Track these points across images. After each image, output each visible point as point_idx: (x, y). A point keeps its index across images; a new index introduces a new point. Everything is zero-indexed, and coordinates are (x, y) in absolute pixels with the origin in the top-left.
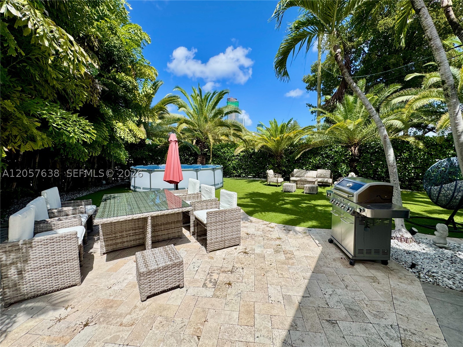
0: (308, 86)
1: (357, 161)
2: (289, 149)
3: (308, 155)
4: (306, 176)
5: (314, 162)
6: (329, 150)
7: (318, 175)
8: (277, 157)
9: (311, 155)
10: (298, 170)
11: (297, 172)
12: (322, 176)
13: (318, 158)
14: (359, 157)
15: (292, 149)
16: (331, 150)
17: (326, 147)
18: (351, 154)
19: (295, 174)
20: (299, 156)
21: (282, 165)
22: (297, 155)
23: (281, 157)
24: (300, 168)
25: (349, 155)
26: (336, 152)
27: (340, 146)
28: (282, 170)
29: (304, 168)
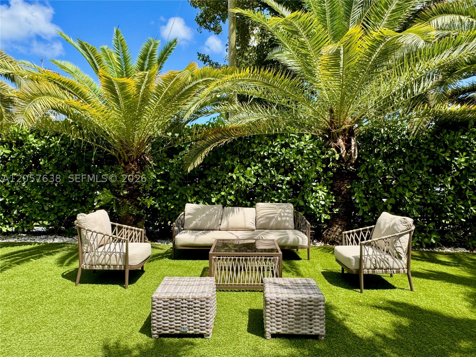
0: (201, 16)
1: (353, 177)
2: (165, 141)
3: (226, 159)
4: (224, 225)
5: (242, 179)
6: (282, 146)
7: (261, 221)
8: (126, 163)
9: (232, 160)
10: (195, 205)
11: (195, 215)
12: (272, 223)
13: (252, 170)
14: (357, 165)
15: (175, 140)
16: (286, 146)
17: (274, 137)
18: (337, 156)
19: (191, 220)
20: (199, 161)
21: (145, 191)
22: (193, 159)
23: (142, 166)
24: (201, 198)
25: (334, 160)
26: (300, 152)
27: (308, 137)
28: (144, 206)
29: (213, 200)
